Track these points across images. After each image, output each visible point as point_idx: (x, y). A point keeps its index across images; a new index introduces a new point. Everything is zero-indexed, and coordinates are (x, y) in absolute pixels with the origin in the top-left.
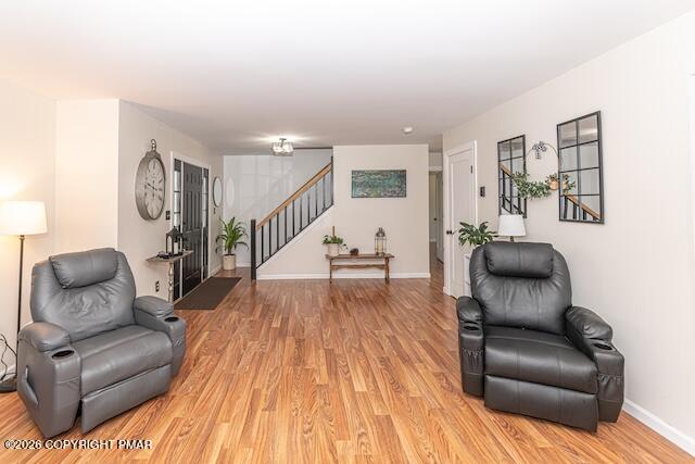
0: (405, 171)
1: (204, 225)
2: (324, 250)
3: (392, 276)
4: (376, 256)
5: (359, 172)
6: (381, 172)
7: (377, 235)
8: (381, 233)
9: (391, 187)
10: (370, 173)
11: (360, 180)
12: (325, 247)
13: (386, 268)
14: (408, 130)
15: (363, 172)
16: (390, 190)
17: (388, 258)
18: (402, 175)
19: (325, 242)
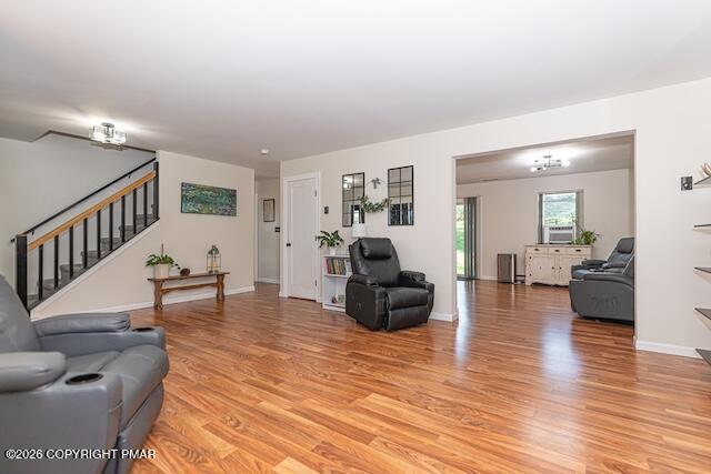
0: (235, 191)
2: (149, 272)
3: (227, 292)
4: (210, 274)
5: (190, 185)
6: (213, 189)
7: (211, 252)
8: (214, 251)
9: (222, 205)
10: (202, 189)
11: (191, 194)
12: (150, 269)
13: (220, 285)
14: (264, 151)
15: (194, 186)
16: (222, 208)
17: (223, 275)
18: (232, 194)
19: (150, 263)
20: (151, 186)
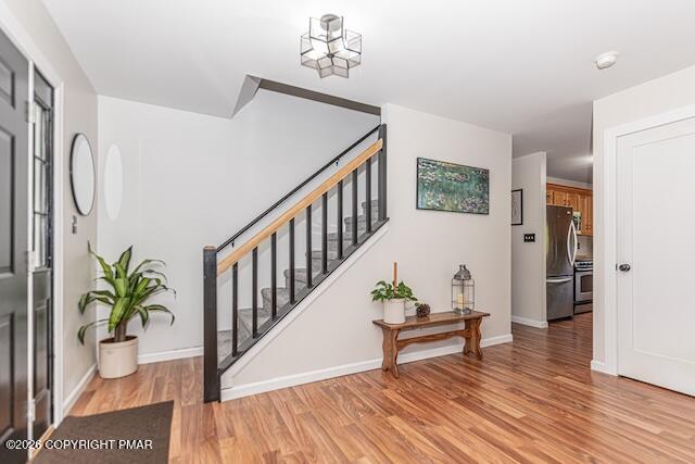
0: (487, 172)
1: (35, 261)
2: (375, 311)
5: (428, 162)
6: (457, 168)
7: (457, 277)
8: (463, 276)
9: (470, 195)
10: (445, 168)
11: (430, 176)
13: (473, 335)
14: (605, 58)
15: (435, 163)
16: (470, 200)
17: (478, 319)
18: (483, 177)
19: (377, 296)
20: (375, 166)
